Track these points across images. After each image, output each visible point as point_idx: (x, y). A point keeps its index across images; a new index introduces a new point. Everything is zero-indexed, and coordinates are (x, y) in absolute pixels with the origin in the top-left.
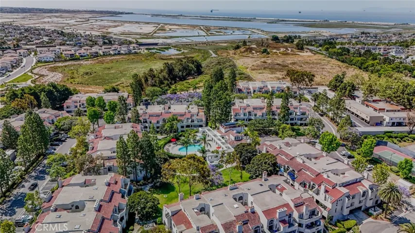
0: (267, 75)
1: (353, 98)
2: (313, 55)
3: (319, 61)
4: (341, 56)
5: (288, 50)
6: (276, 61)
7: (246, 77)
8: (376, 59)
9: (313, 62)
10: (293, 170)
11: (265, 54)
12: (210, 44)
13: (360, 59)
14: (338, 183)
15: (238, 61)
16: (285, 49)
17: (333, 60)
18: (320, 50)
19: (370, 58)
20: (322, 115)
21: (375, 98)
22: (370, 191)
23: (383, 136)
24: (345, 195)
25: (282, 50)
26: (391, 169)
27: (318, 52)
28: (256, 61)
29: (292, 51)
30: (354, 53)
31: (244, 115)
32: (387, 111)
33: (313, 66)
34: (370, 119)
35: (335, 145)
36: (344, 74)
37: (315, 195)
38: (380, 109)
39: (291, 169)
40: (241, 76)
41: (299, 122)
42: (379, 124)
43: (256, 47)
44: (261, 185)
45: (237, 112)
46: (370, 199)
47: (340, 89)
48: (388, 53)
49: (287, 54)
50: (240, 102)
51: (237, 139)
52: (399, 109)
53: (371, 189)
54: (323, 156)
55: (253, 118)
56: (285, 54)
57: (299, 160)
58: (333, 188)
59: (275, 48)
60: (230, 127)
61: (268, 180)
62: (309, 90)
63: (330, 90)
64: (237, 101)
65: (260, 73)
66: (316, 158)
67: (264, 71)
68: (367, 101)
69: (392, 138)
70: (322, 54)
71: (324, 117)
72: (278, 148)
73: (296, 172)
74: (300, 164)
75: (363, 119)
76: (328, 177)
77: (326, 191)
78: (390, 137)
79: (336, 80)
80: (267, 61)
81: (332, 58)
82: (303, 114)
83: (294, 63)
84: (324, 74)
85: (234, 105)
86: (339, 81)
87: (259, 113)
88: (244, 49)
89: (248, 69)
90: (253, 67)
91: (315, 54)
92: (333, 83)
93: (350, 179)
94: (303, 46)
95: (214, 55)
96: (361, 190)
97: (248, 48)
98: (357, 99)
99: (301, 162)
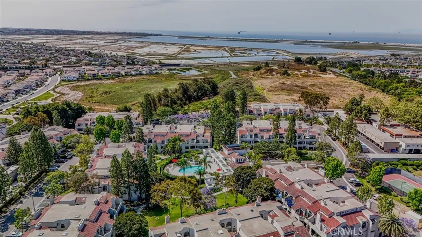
0: (284, 96)
1: (370, 122)
2: (335, 77)
3: (340, 84)
4: (364, 78)
5: (310, 72)
6: (295, 83)
7: (261, 99)
8: (402, 82)
9: (334, 84)
10: (291, 196)
11: (285, 75)
12: (232, 65)
13: (384, 81)
14: (335, 212)
15: (256, 82)
16: (307, 71)
17: (355, 82)
18: (344, 72)
19: (395, 81)
20: (334, 140)
21: (392, 123)
22: (371, 222)
23: (397, 163)
24: (342, 225)
25: (304, 71)
26: (401, 199)
27: (341, 74)
28: (274, 82)
29: (314, 72)
30: (379, 76)
31: (251, 137)
32: (405, 137)
33: (333, 88)
34: (385, 145)
35: (339, 171)
36: (362, 97)
37: (310, 224)
38: (396, 135)
39: (289, 195)
40: (256, 97)
41: (308, 146)
42: (395, 150)
43: (277, 68)
44: (252, 211)
45: (243, 134)
46: (371, 232)
47: (356, 112)
48: (416, 76)
49: (309, 76)
50: (248, 124)
51: (239, 161)
52: (418, 135)
53: (373, 220)
54: (324, 183)
55: (259, 140)
56: (306, 76)
57: (298, 186)
58: (329, 218)
59: (297, 69)
60: (233, 149)
61: (260, 205)
62: (325, 113)
63: (346, 113)
64: (244, 123)
65: (276, 95)
66: (317, 184)
67: (281, 93)
68: (384, 125)
69: (407, 165)
70: (345, 76)
71: (337, 141)
72: (278, 172)
73: (294, 199)
74: (297, 190)
75: (378, 145)
76: (326, 205)
77: (322, 220)
78: (404, 165)
79: (352, 103)
80: (286, 83)
81: (356, 80)
82: (313, 137)
83: (313, 85)
84: (344, 97)
85: (241, 127)
86: (355, 104)
87: (266, 136)
88: (265, 70)
89: (265, 91)
90: (271, 89)
91: (337, 76)
92: (349, 106)
93: (350, 208)
94: (325, 68)
95: (234, 76)
96: (360, 220)
97: (269, 70)
98: (373, 123)
99: (300, 187)
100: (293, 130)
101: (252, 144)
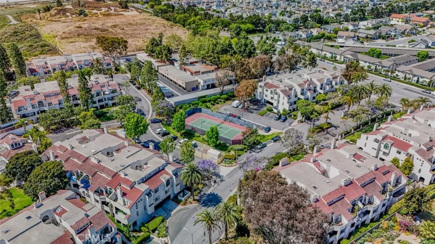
0: (81, 44)
1: (172, 62)
2: (138, 13)
3: (143, 21)
4: (165, 13)
5: (111, 10)
6: (94, 25)
7: (50, 50)
8: (198, 15)
9: (137, 23)
10: (87, 175)
11: (82, 16)
12: (11, 6)
13: (183, 16)
14: (136, 181)
15: (44, 28)
16: (107, 9)
17: (158, 19)
18: (146, 8)
19: (193, 14)
20: (139, 88)
21: (190, 61)
22: (174, 177)
23: (197, 102)
24: (145, 193)
25: (104, 10)
26: (203, 139)
27: (143, 10)
28: (68, 26)
29: (115, 10)
30: (179, 10)
31: (33, 106)
32: (203, 73)
33: (136, 27)
34: (186, 86)
35: (142, 128)
36: (161, 36)
37: (112, 202)
38: (195, 72)
39: (85, 174)
40: (43, 48)
41: (110, 102)
42: (195, 89)
43: (71, 8)
44: (29, 218)
45: (21, 105)
46: (176, 186)
47: (157, 54)
48: (210, 7)
49: (109, 15)
50: (26, 90)
51: (16, 146)
52: (213, 69)
53: (176, 174)
54: (125, 147)
55: (46, 109)
56: (107, 15)
57: (94, 161)
58: (131, 189)
59: (95, 8)
60: (7, 131)
61: (42, 205)
62: (128, 58)
63: (148, 56)
64: (22, 89)
65: (71, 42)
66: (118, 151)
67: (77, 39)
68: (185, 64)
69: (206, 102)
70: (148, 12)
71: (142, 90)
72: (69, 149)
73: (91, 177)
74: (94, 166)
75: (180, 86)
76: (126, 175)
77: (124, 194)
78: (204, 102)
79: (152, 44)
80: (82, 26)
81: (158, 16)
82: (114, 91)
83: (115, 26)
84: (147, 36)
85: (17, 95)
86: (155, 45)
87: (55, 101)
88: (56, 11)
89: (57, 38)
90: (64, 35)
91: (140, 13)
92: (150, 47)
93: (151, 171)
94: (126, 5)
95: (14, 22)
96: (163, 178)
97: (61, 10)
98: (175, 63)
99: (96, 162)
100: (86, 89)
101: (37, 116)
